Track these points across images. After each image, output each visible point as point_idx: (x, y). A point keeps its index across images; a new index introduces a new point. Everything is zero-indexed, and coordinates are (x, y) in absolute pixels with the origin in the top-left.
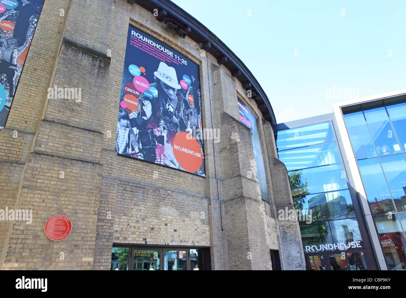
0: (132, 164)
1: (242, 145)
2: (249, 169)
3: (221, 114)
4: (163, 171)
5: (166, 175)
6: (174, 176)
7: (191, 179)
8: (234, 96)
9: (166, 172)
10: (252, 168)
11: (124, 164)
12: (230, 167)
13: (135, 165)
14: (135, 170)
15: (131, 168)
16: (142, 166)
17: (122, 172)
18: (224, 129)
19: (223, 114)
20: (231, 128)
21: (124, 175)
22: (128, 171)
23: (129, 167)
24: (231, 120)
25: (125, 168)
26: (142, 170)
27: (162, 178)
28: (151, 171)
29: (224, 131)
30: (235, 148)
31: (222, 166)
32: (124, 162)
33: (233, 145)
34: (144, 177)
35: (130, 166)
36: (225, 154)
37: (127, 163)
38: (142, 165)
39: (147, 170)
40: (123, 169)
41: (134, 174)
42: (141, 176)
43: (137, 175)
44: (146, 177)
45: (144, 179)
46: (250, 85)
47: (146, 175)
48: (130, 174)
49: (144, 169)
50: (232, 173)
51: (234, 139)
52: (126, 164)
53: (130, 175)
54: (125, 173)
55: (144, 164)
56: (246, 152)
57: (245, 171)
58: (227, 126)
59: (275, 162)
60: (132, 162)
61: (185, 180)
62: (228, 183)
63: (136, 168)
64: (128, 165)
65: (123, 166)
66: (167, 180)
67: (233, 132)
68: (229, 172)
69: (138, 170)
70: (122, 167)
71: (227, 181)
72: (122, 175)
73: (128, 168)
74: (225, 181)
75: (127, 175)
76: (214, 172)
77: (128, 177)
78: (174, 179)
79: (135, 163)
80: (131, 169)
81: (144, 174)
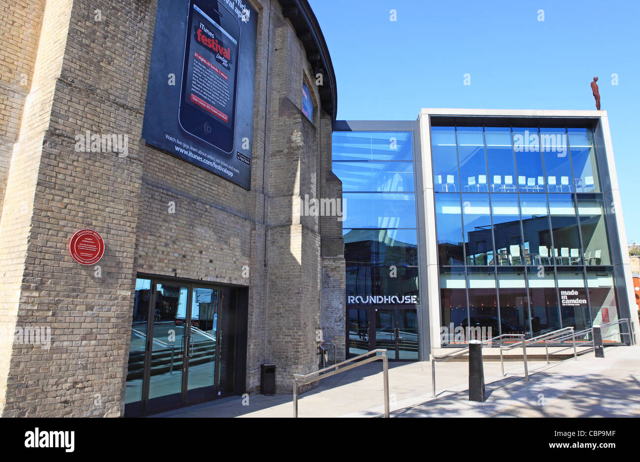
0: (161, 160)
1: (305, 151)
2: (308, 186)
3: (279, 99)
4: (199, 175)
5: (203, 180)
6: (213, 184)
7: (233, 190)
8: (300, 73)
9: (203, 177)
10: (312, 186)
11: (150, 158)
12: (285, 180)
13: (165, 161)
14: (164, 168)
15: (160, 165)
16: (174, 165)
17: (148, 170)
18: (282, 123)
19: (284, 100)
20: (294, 123)
21: (149, 175)
22: (155, 169)
23: (157, 164)
24: (295, 111)
25: (152, 164)
26: (173, 170)
27: (199, 186)
28: (184, 173)
29: (282, 125)
30: (297, 155)
31: (272, 176)
32: (150, 155)
33: (294, 150)
34: (175, 180)
35: (158, 162)
36: (279, 160)
37: (155, 157)
38: (173, 162)
39: (180, 171)
40: (150, 165)
41: (163, 176)
42: (172, 179)
43: (166, 177)
44: (178, 181)
45: (175, 183)
46: (319, 57)
47: (178, 178)
48: (157, 174)
49: (176, 169)
50: (286, 188)
51: (295, 141)
52: (153, 158)
53: (158, 176)
54: (152, 171)
55: (176, 162)
56: (308, 162)
57: (304, 189)
58: (287, 119)
59: (329, 177)
60: (161, 156)
61: (226, 191)
62: (280, 203)
63: (166, 165)
64: (156, 161)
65: (149, 161)
66: (204, 188)
67: (295, 131)
68: (282, 186)
69: (168, 170)
70: (148, 163)
71: (278, 198)
72: (147, 175)
73: (155, 165)
74: (275, 199)
75: (154, 176)
76: (262, 183)
77: (155, 179)
78: (213, 188)
79: (164, 159)
80: (160, 167)
81: (175, 176)
